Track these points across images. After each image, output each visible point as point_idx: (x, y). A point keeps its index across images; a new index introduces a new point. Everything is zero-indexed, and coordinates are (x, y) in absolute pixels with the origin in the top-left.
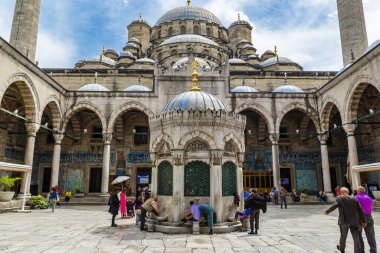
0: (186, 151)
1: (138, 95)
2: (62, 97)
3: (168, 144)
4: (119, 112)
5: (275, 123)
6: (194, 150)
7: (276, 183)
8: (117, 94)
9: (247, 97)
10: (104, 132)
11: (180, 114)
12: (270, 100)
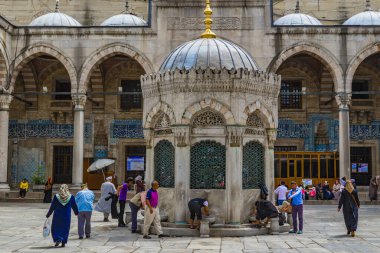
0: (192, 126)
1: (125, 30)
2: (8, 37)
3: (167, 116)
4: (97, 59)
5: (345, 75)
6: (204, 125)
7: (344, 170)
8: (92, 30)
9: (301, 33)
10: (73, 91)
11: (184, 76)
12: (338, 38)
